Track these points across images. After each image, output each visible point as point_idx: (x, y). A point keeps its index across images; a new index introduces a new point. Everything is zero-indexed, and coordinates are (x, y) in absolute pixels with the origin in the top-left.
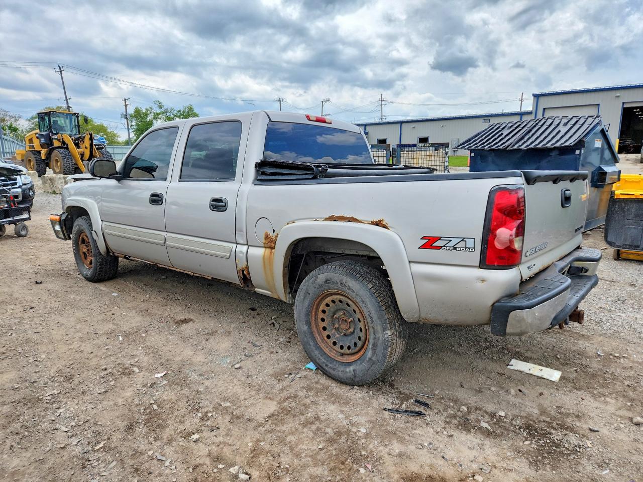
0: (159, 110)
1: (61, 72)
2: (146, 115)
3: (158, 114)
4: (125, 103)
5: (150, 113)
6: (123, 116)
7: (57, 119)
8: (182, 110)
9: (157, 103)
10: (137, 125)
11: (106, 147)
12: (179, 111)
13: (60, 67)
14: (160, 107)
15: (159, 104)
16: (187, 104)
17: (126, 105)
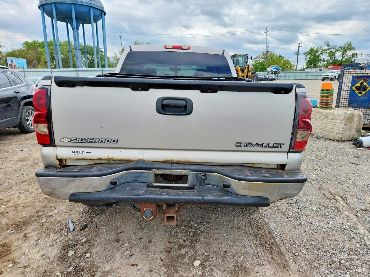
0: (326, 48)
1: (267, 32)
2: (317, 51)
3: (325, 50)
4: (299, 45)
5: (320, 50)
6: (296, 53)
7: (238, 58)
8: (343, 45)
9: (326, 43)
10: (310, 58)
11: (280, 72)
12: (341, 47)
13: (267, 30)
14: (328, 45)
15: (327, 44)
16: (347, 42)
17: (299, 47)
